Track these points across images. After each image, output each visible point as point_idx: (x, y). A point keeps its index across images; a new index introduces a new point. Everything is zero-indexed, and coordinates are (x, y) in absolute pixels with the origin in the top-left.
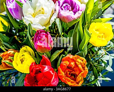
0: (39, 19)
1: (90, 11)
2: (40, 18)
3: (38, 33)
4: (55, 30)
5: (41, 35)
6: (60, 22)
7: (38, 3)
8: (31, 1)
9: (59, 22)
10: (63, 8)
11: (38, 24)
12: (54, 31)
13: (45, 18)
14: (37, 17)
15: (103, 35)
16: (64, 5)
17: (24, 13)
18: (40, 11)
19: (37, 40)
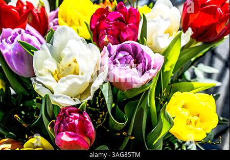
0: (67, 83)
1: (171, 67)
2: (69, 82)
3: (64, 114)
4: (97, 98)
5: (71, 120)
6: (111, 90)
7: (65, 49)
8: (52, 44)
9: (109, 89)
10: (118, 61)
11: (64, 96)
12: (97, 103)
13: (80, 82)
14: (63, 81)
15: (197, 120)
16: (121, 55)
17: (37, 69)
18: (70, 65)
19: (62, 129)
